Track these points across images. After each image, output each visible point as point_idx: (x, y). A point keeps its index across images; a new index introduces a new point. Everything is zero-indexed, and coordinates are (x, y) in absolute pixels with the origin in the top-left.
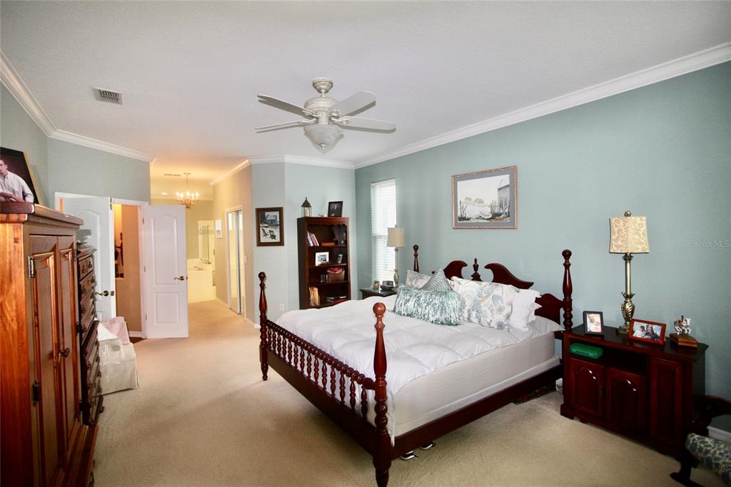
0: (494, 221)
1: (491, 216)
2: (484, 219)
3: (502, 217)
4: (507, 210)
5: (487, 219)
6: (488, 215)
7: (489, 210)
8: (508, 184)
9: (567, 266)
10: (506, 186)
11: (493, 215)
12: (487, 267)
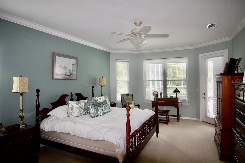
0: (70, 77)
1: (69, 75)
2: (67, 75)
3: (73, 75)
4: (74, 73)
5: (68, 76)
6: (68, 74)
7: (68, 72)
8: (75, 63)
9: (93, 90)
10: (75, 64)
11: (70, 74)
12: (75, 95)
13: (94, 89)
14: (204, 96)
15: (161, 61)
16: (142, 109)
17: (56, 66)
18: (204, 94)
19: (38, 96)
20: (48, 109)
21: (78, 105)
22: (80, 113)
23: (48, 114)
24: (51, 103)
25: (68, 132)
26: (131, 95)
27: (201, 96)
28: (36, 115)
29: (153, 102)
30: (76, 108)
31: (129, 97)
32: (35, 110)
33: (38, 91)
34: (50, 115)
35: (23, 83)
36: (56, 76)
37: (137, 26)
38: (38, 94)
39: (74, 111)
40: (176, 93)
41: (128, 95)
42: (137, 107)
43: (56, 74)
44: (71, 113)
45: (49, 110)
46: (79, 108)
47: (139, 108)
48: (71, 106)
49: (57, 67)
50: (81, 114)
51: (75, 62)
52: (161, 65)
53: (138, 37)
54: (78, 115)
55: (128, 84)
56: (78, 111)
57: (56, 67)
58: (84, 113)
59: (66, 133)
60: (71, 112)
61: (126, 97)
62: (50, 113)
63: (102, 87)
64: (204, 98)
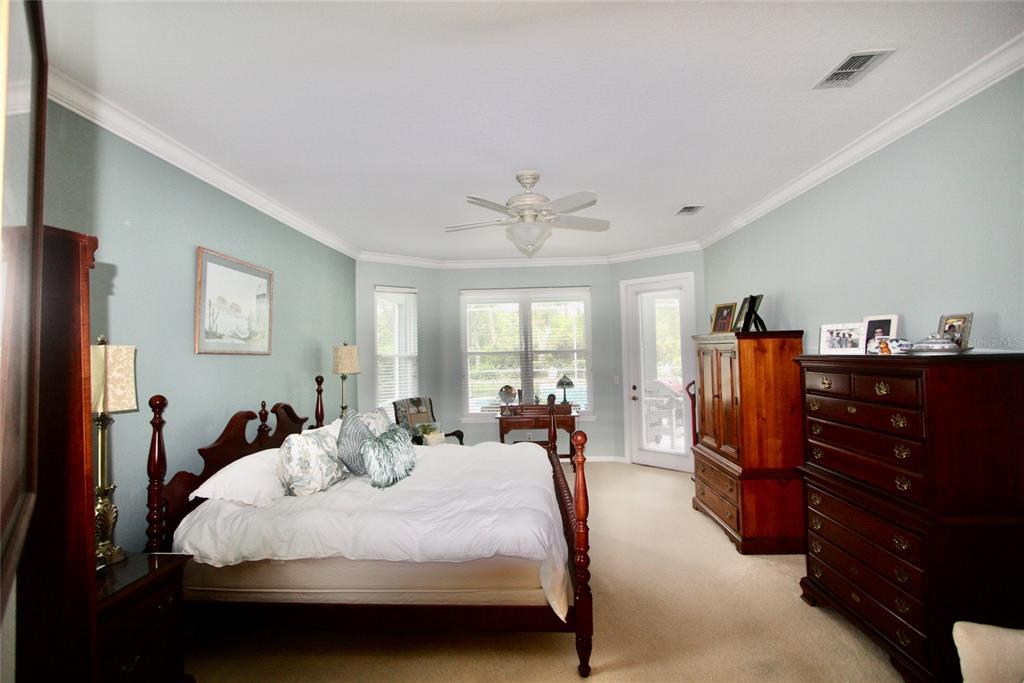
0: (250, 343)
1: (247, 335)
2: (240, 338)
3: (257, 337)
4: (262, 329)
5: (243, 339)
6: (244, 333)
7: (244, 326)
8: (265, 292)
9: (320, 392)
10: (264, 295)
11: (250, 333)
12: (272, 411)
13: (323, 386)
14: (634, 393)
15: (516, 294)
16: (472, 445)
17: (207, 301)
18: (634, 388)
19: (158, 425)
20: (192, 474)
21: (323, 448)
22: (329, 478)
23: (192, 497)
24: (202, 452)
25: (330, 553)
26: (428, 402)
27: (627, 393)
28: (148, 506)
29: (500, 419)
30: (319, 462)
31: (423, 409)
32: (147, 486)
33: (158, 404)
34: (199, 501)
35: (119, 371)
36: (207, 341)
37: (525, 186)
38: (160, 418)
39: (311, 471)
40: (562, 390)
41: (416, 402)
42: (455, 438)
43: (206, 333)
44: (301, 479)
45: (198, 481)
46: (327, 458)
47: (462, 443)
48: (300, 453)
49: (210, 305)
50: (333, 478)
51: (264, 290)
52: (515, 307)
53: (529, 219)
54: (325, 486)
55: (414, 365)
56: (325, 468)
57: (207, 306)
58: (340, 474)
59: (323, 556)
60: (301, 475)
61: (413, 410)
62: (199, 493)
63: (344, 378)
64: (634, 398)
